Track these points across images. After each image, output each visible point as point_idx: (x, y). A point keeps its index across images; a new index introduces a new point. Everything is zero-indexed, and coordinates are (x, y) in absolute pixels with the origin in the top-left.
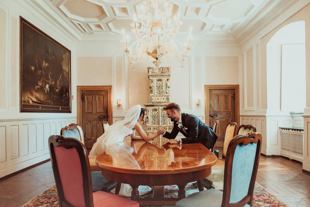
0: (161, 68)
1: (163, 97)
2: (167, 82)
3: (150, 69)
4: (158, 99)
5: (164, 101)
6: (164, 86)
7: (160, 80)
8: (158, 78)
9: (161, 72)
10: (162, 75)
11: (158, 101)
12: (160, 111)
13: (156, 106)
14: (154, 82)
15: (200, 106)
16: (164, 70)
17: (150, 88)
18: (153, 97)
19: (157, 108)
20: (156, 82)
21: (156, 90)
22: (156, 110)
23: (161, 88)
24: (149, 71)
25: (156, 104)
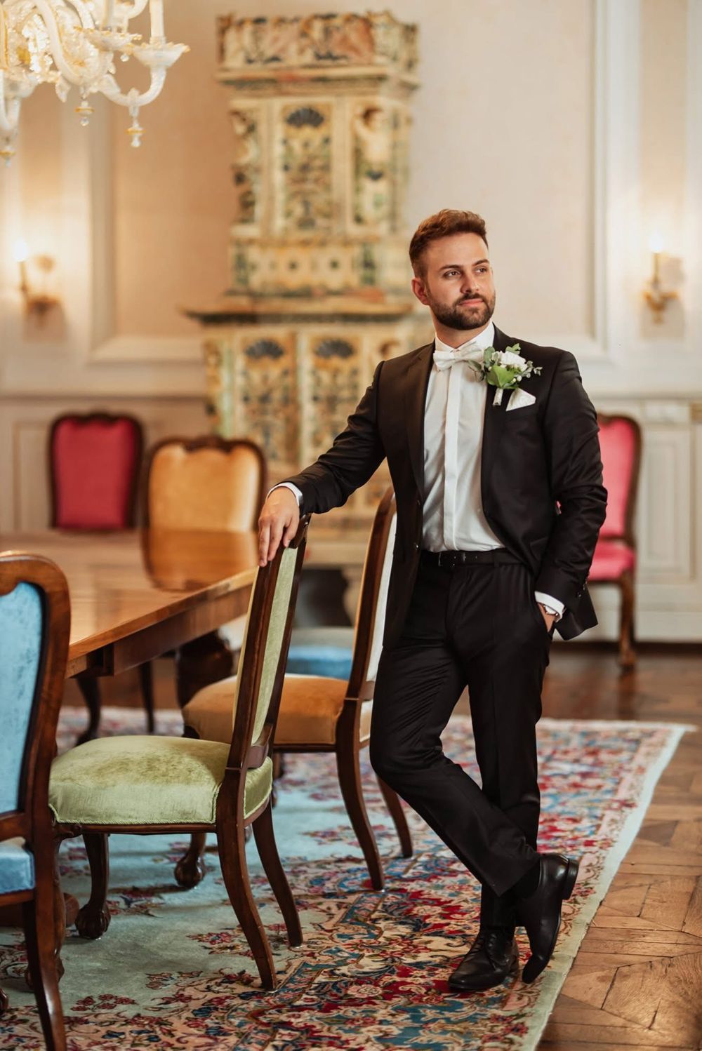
0: (318, 26)
1: (333, 252)
2: (363, 131)
3: (231, 36)
4: (293, 266)
5: (335, 280)
6: (342, 168)
7: (310, 118)
8: (297, 102)
9: (319, 57)
10: (323, 80)
11: (295, 280)
12: (306, 361)
13: (276, 318)
14: (262, 129)
15: (667, 315)
16: (337, 36)
17: (240, 178)
18: (253, 254)
19: (277, 333)
20: (280, 130)
21: (280, 197)
22: (271, 350)
23: (316, 181)
24: (222, 51)
25: (276, 305)
